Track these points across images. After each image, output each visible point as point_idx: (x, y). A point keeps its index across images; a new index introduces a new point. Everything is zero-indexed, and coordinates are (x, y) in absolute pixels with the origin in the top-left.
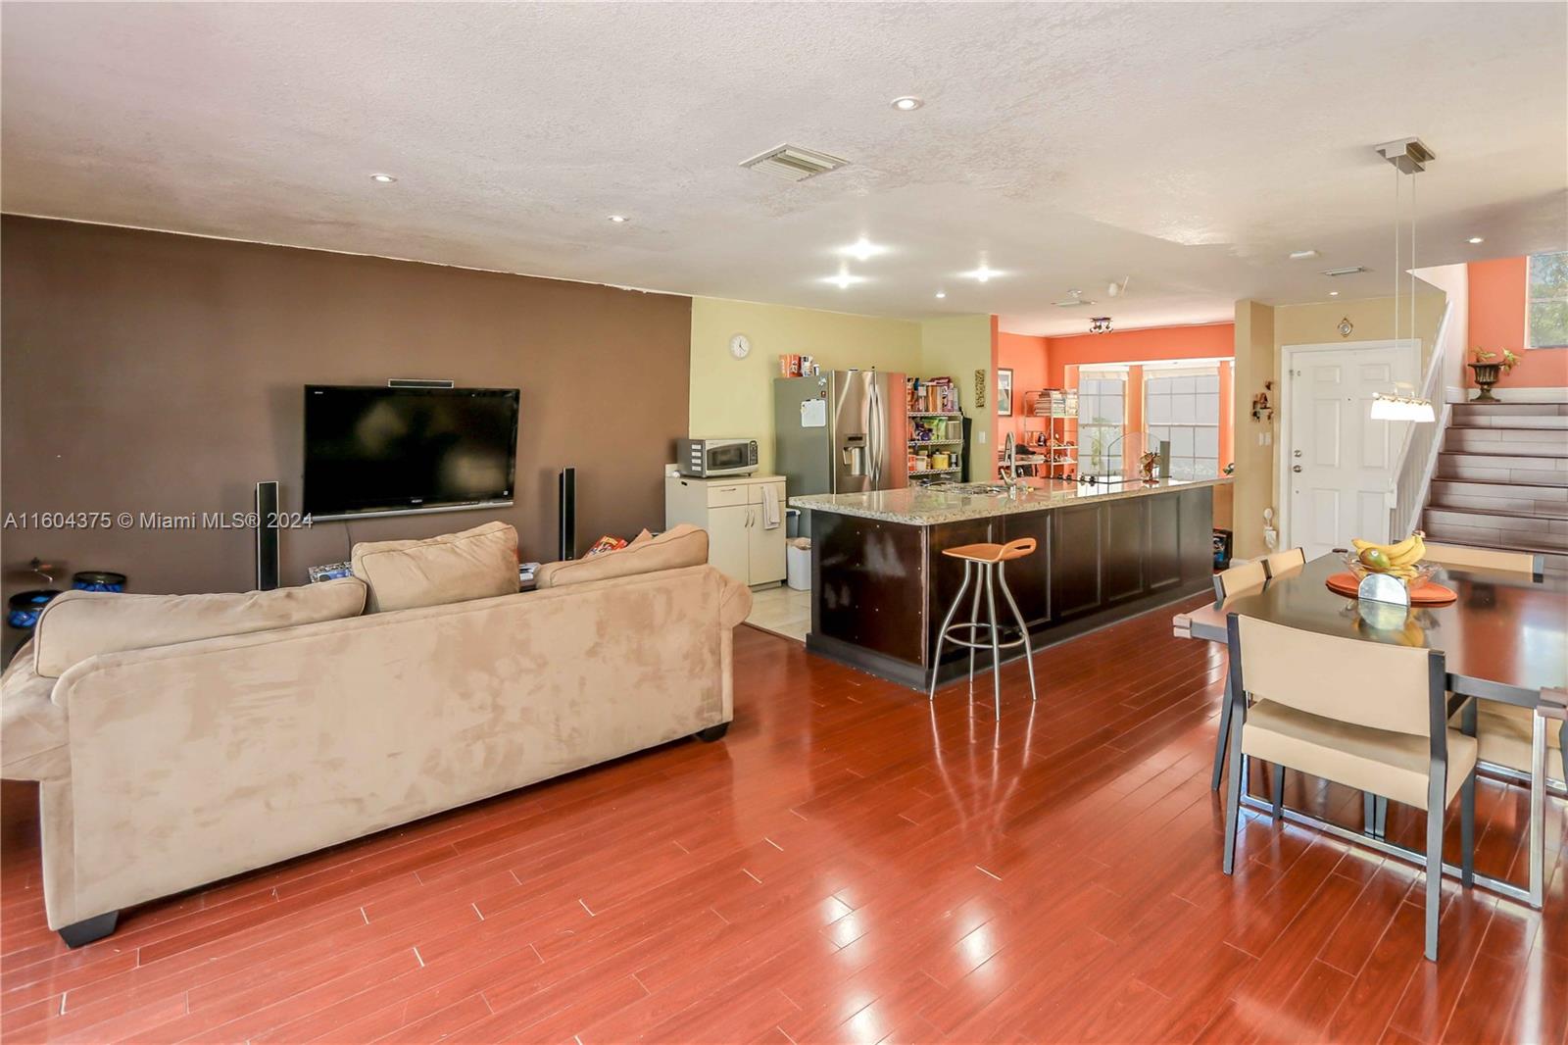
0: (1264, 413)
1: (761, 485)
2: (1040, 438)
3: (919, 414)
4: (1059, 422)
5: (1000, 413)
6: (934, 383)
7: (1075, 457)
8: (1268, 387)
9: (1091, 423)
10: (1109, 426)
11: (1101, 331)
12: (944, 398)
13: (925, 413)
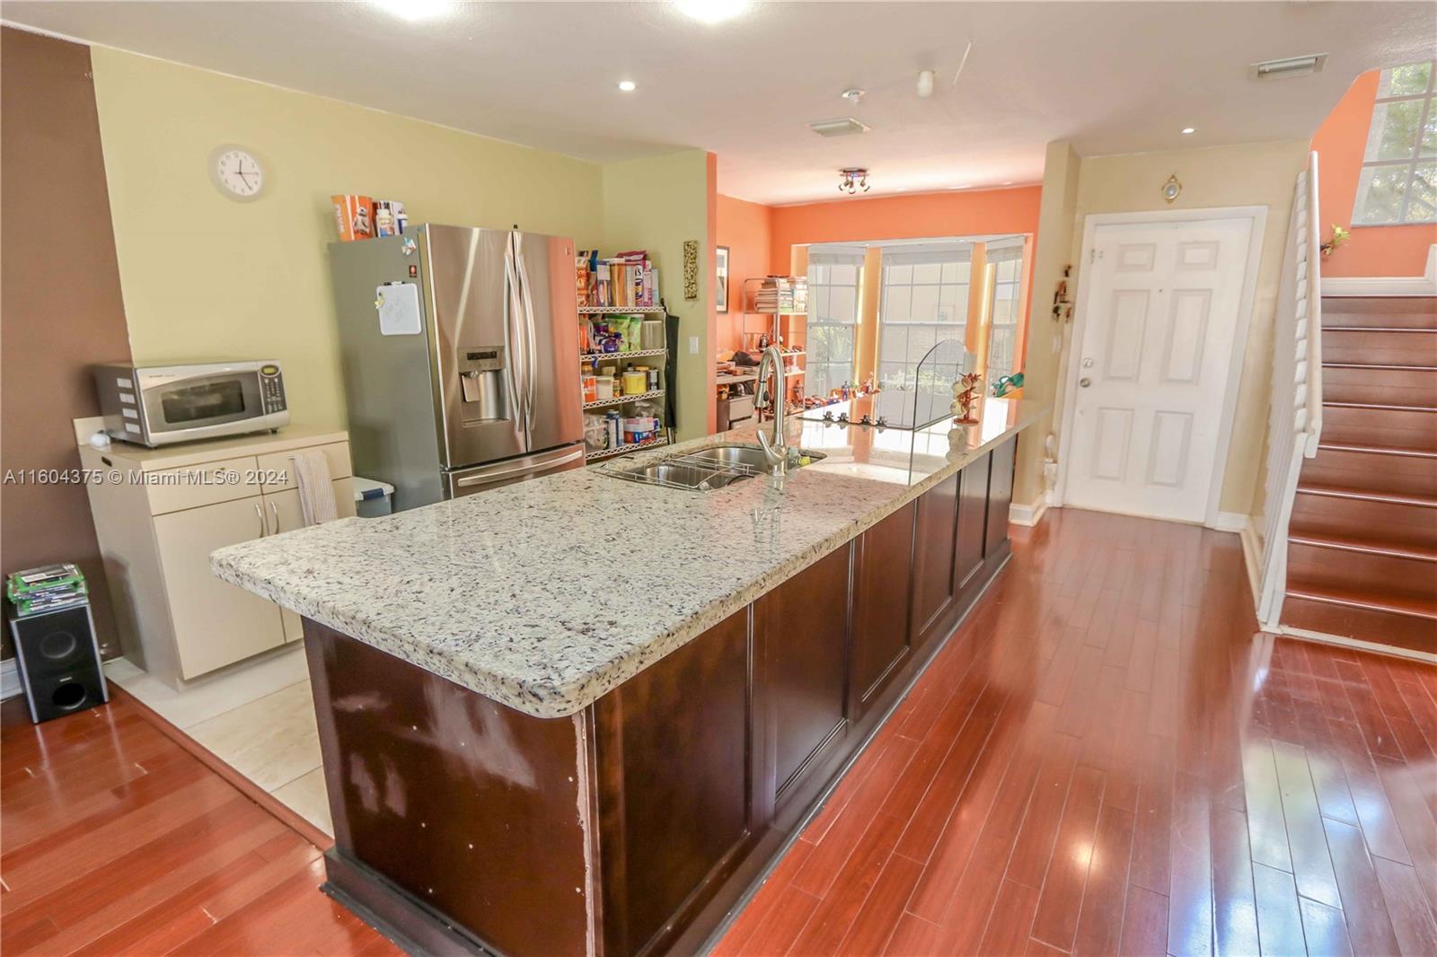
0: (1063, 308)
1: (290, 454)
2: (761, 342)
3: (599, 310)
5: (715, 308)
6: (622, 260)
7: (802, 364)
8: (1068, 273)
9: (821, 322)
10: (839, 326)
11: (852, 190)
12: (637, 284)
13: (609, 308)
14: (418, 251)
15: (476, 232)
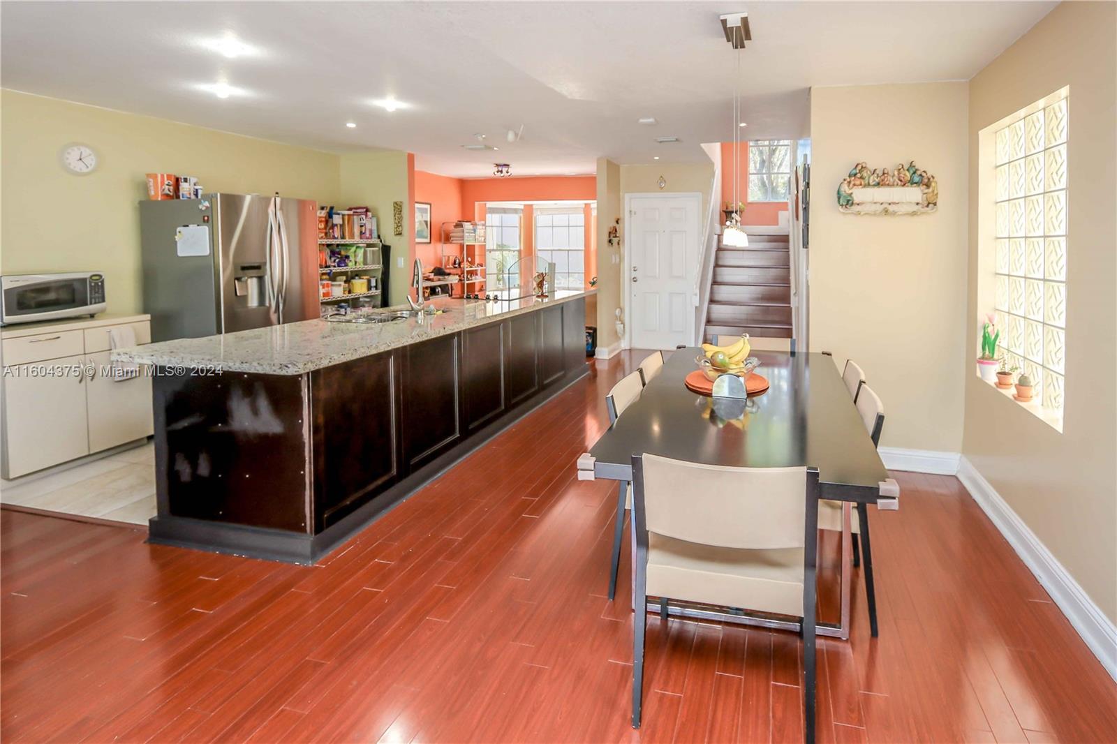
0: (615, 241)
1: (108, 329)
2: (455, 261)
3: (334, 242)
4: (471, 249)
5: (418, 240)
6: (351, 212)
7: (484, 275)
8: (617, 222)
9: (495, 248)
10: (510, 251)
11: (502, 175)
12: (361, 226)
13: (341, 240)
14: (211, 209)
15: (248, 199)
